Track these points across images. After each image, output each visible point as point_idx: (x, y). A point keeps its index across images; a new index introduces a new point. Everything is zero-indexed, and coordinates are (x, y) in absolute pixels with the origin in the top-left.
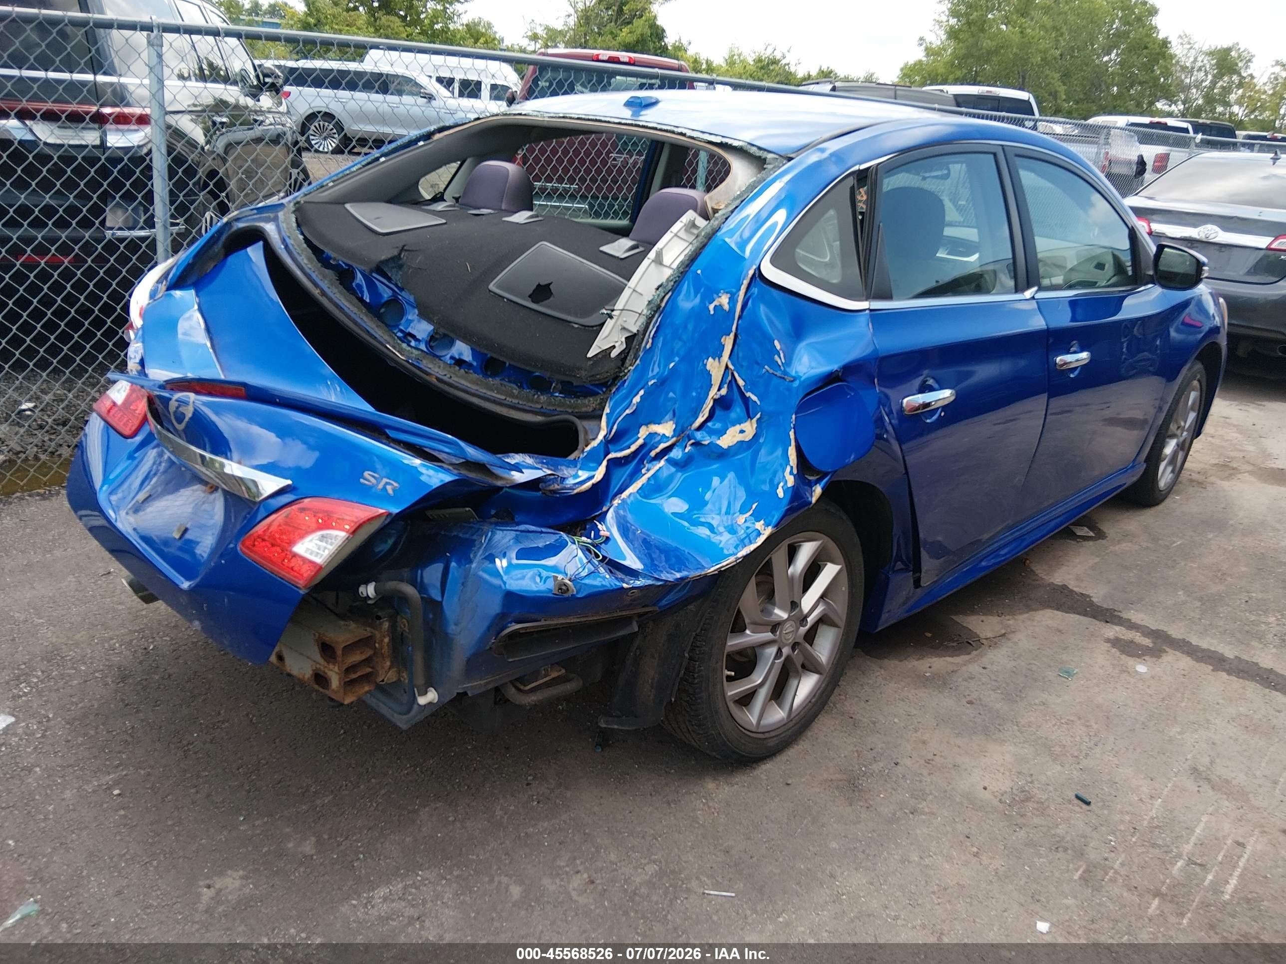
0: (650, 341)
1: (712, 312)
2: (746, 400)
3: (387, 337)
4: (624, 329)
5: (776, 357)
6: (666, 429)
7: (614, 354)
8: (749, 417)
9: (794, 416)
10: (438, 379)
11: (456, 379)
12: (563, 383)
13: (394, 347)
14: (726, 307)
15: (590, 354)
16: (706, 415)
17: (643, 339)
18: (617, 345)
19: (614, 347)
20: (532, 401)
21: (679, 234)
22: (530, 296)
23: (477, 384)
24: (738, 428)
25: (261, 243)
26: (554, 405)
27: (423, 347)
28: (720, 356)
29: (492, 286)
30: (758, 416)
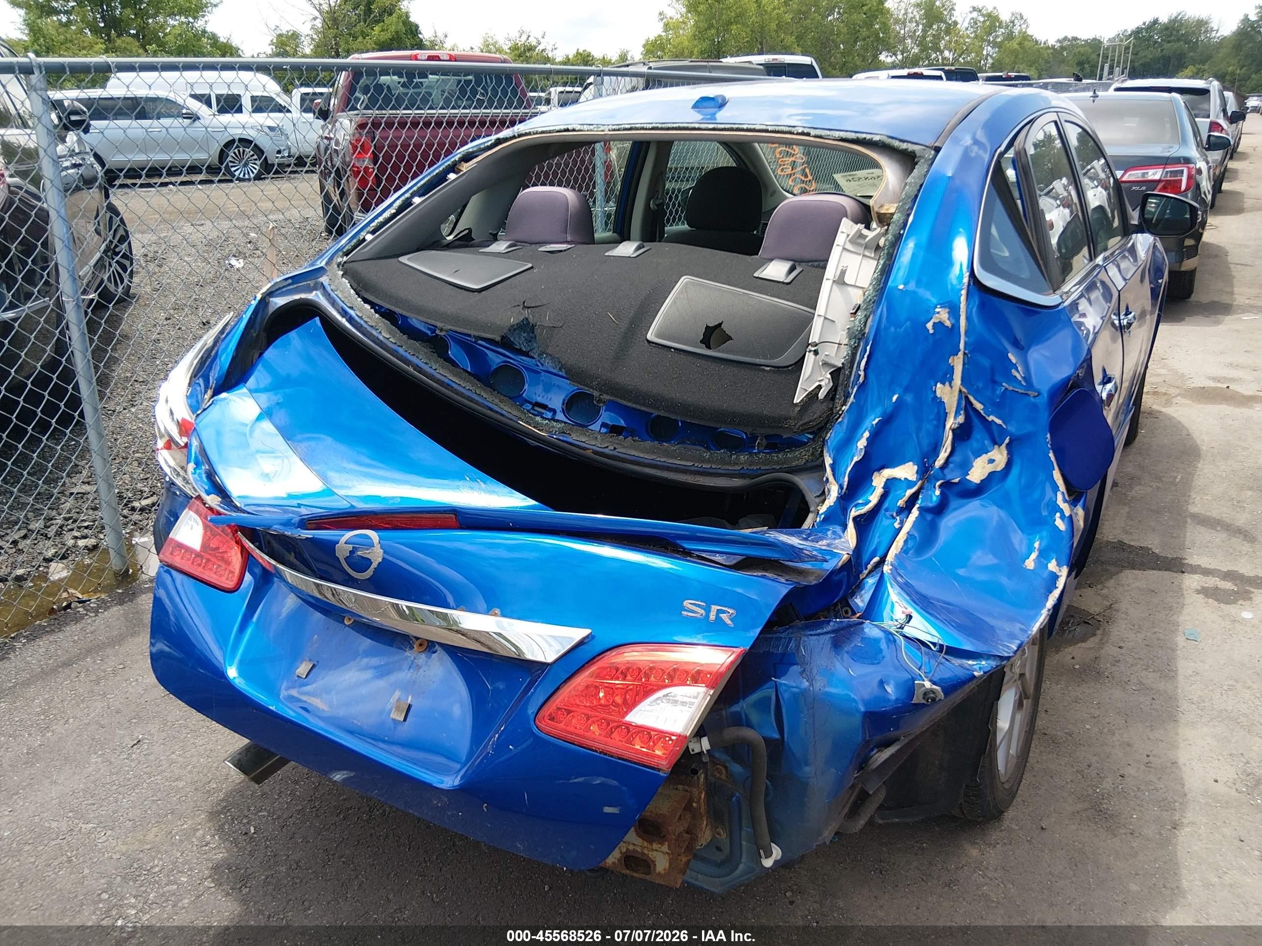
0: (862, 373)
1: (931, 331)
2: (987, 425)
3: (515, 413)
4: (825, 364)
5: (1013, 371)
6: (907, 471)
7: (822, 395)
8: (996, 442)
9: (1048, 436)
10: (595, 453)
11: (623, 451)
12: (767, 437)
13: (527, 423)
14: (948, 323)
15: (797, 400)
16: (949, 450)
17: (851, 373)
18: (823, 383)
19: (819, 387)
20: (729, 463)
21: (846, 247)
22: (701, 342)
23: (654, 453)
24: (985, 458)
25: (317, 319)
26: (757, 464)
27: (560, 416)
28: (951, 380)
29: (650, 336)
30: (1007, 441)
